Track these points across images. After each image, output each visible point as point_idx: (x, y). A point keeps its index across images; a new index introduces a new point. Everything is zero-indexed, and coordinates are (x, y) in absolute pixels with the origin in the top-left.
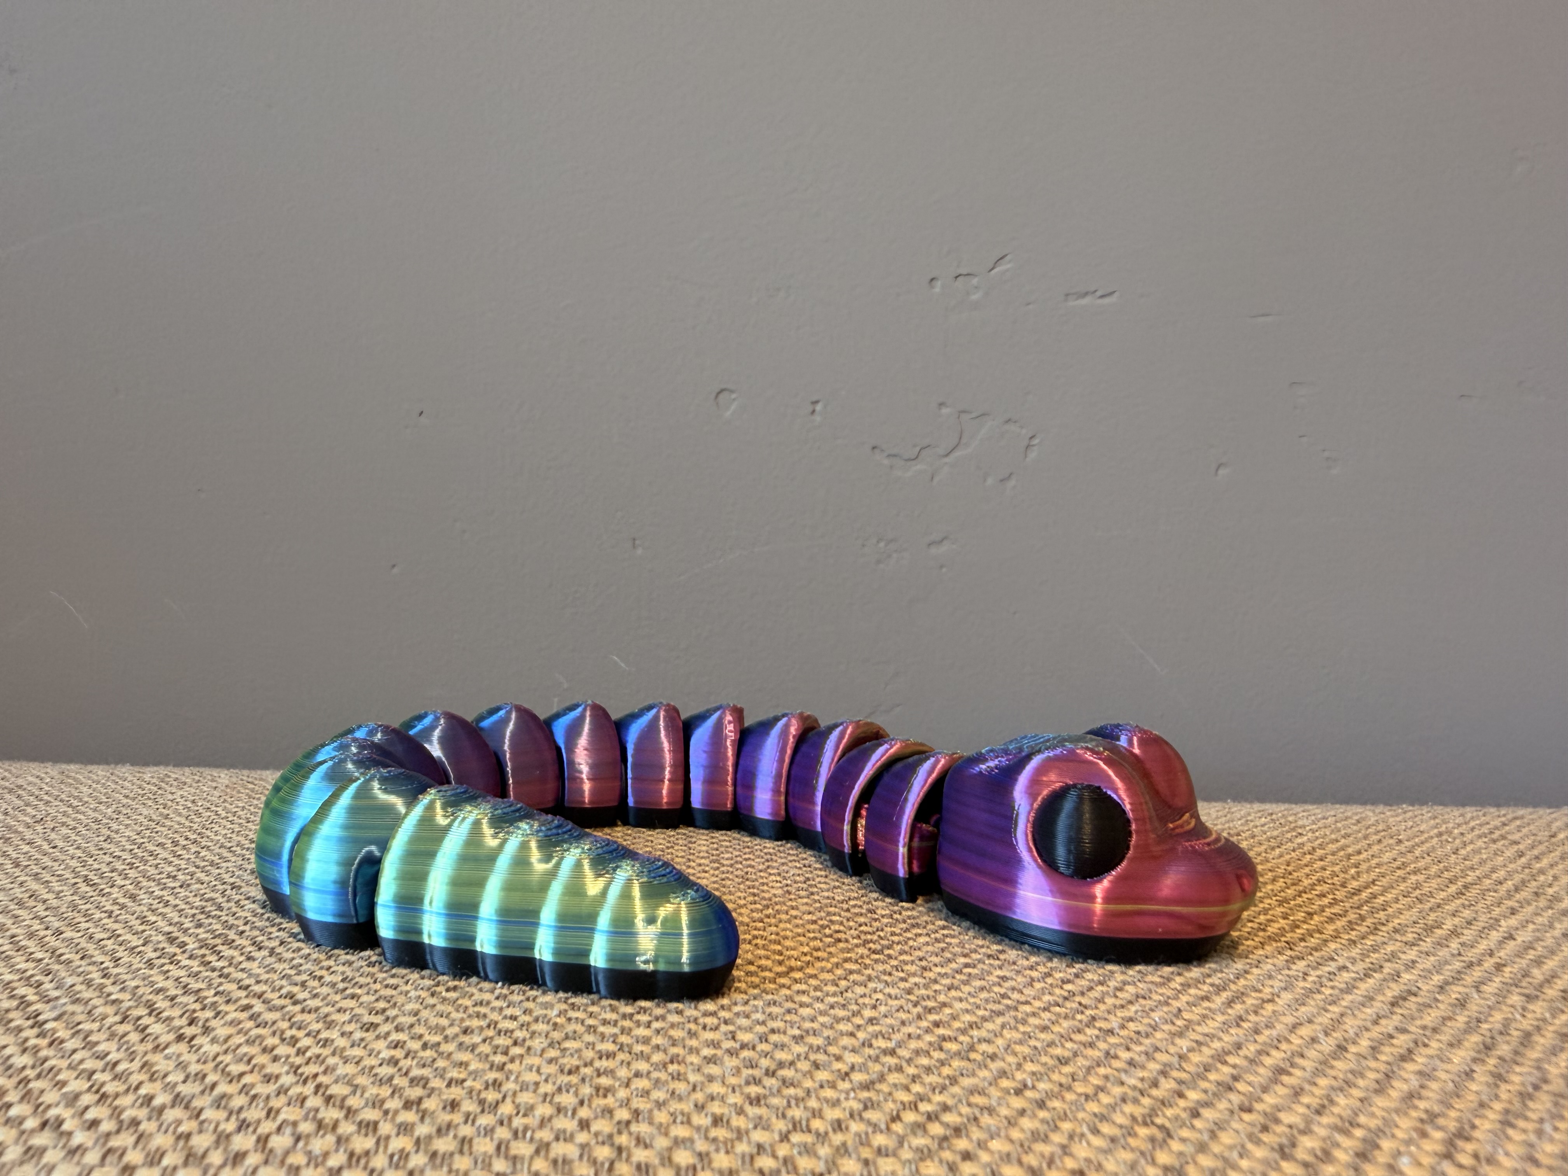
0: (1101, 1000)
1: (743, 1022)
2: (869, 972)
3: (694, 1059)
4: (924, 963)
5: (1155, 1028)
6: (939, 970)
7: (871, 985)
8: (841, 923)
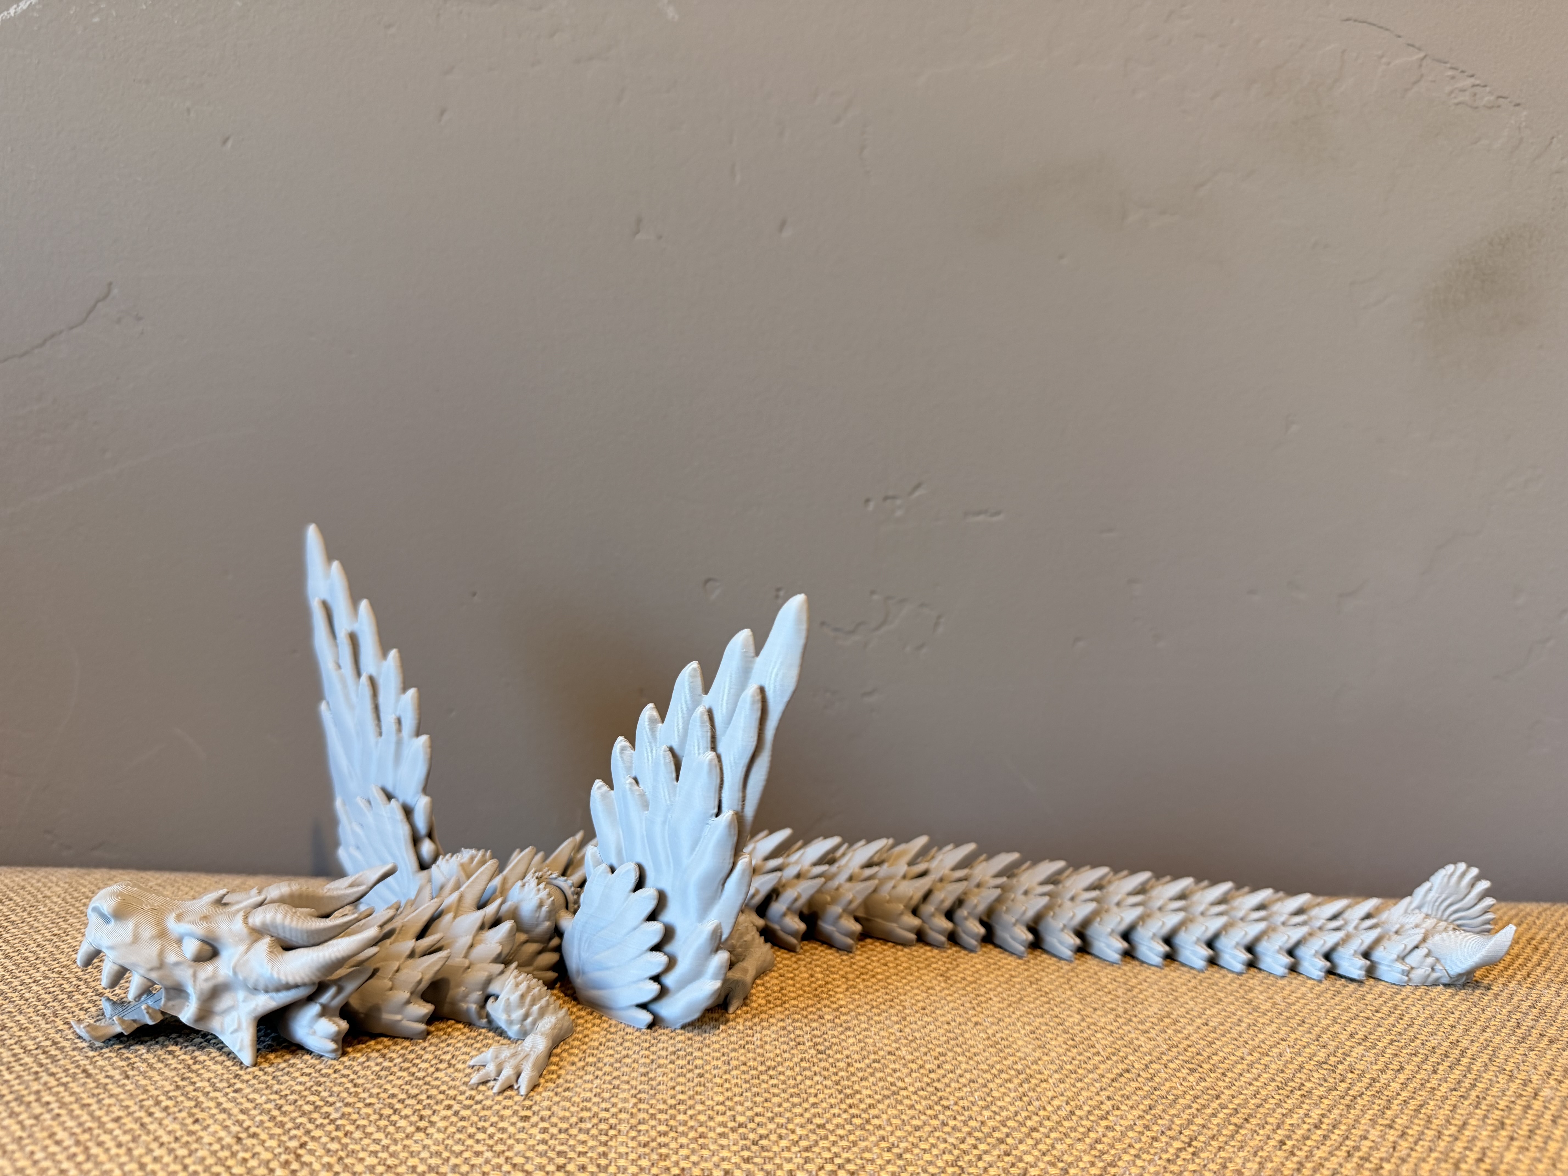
0: (948, 1085)
1: (739, 1108)
2: (816, 1069)
3: (711, 1135)
4: (849, 1060)
5: (973, 1104)
6: (857, 1065)
7: (816, 1078)
8: (801, 1029)
